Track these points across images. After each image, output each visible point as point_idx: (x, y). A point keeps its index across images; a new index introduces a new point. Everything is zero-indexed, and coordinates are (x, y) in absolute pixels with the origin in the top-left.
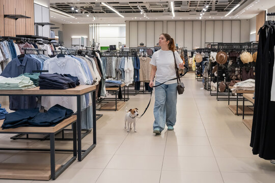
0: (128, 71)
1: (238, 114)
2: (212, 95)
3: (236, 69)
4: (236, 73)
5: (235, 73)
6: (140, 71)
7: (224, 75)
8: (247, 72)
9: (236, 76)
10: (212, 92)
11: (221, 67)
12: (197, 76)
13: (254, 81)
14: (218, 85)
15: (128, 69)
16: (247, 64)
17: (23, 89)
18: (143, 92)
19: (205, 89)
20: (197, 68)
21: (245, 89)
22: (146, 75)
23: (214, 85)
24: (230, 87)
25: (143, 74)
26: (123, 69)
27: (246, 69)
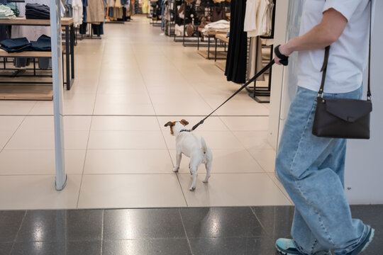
0: (76, 8)
1: (209, 58)
2: (176, 41)
3: (206, 9)
4: (206, 14)
5: (204, 13)
6: (87, 8)
7: (192, 16)
8: (219, 13)
9: (206, 17)
10: (176, 38)
11: (189, 7)
12: (153, 20)
13: (229, 22)
14: (185, 29)
15: (77, 6)
16: (218, 3)
17: (9, 18)
18: (89, 37)
19: (167, 34)
20: (152, 8)
21: (217, 30)
22: (95, 14)
23: (179, 29)
24: (199, 29)
25: (91, 13)
26: (71, 5)
27: (217, 9)
